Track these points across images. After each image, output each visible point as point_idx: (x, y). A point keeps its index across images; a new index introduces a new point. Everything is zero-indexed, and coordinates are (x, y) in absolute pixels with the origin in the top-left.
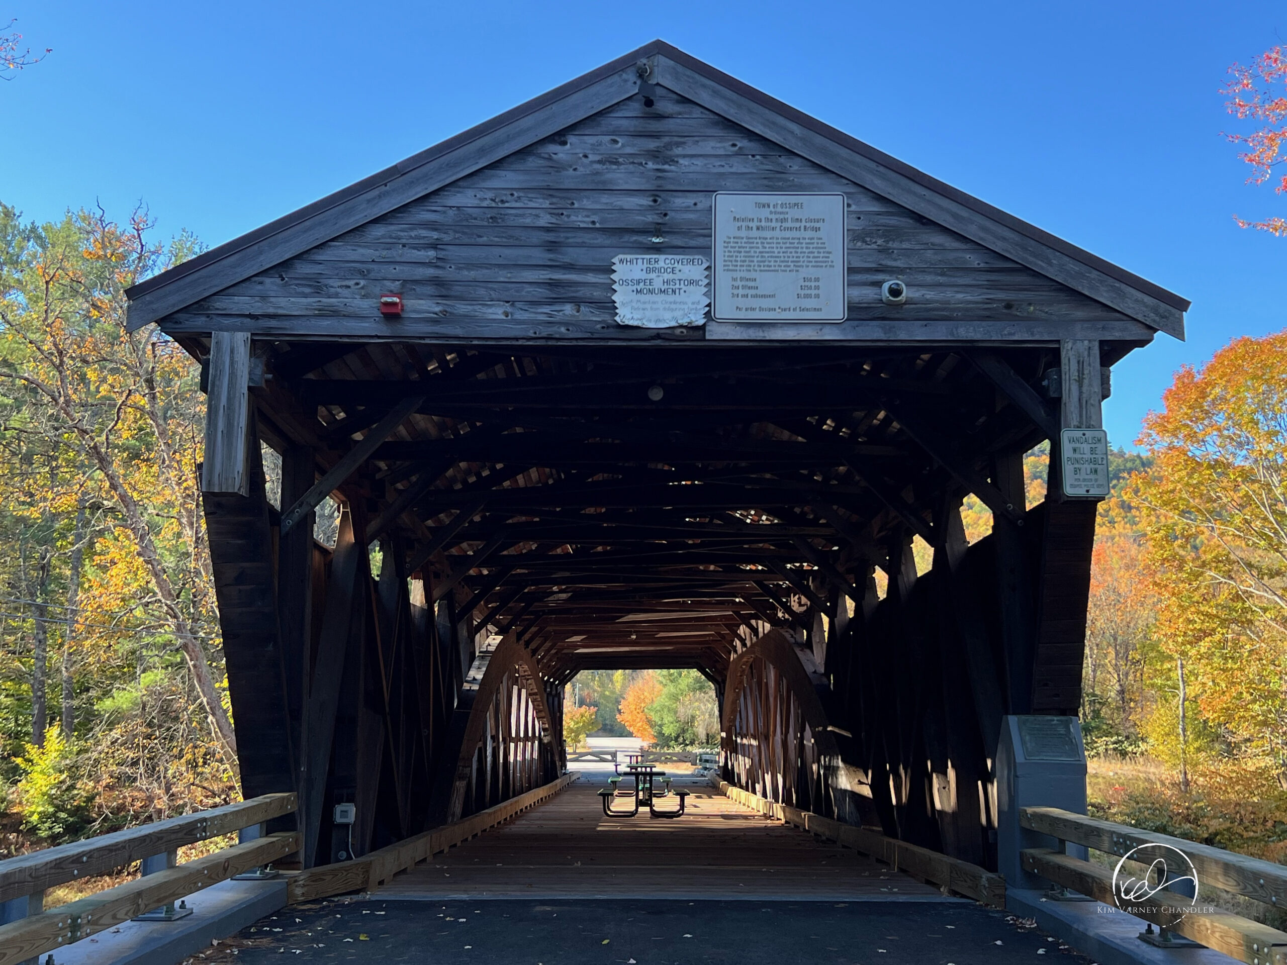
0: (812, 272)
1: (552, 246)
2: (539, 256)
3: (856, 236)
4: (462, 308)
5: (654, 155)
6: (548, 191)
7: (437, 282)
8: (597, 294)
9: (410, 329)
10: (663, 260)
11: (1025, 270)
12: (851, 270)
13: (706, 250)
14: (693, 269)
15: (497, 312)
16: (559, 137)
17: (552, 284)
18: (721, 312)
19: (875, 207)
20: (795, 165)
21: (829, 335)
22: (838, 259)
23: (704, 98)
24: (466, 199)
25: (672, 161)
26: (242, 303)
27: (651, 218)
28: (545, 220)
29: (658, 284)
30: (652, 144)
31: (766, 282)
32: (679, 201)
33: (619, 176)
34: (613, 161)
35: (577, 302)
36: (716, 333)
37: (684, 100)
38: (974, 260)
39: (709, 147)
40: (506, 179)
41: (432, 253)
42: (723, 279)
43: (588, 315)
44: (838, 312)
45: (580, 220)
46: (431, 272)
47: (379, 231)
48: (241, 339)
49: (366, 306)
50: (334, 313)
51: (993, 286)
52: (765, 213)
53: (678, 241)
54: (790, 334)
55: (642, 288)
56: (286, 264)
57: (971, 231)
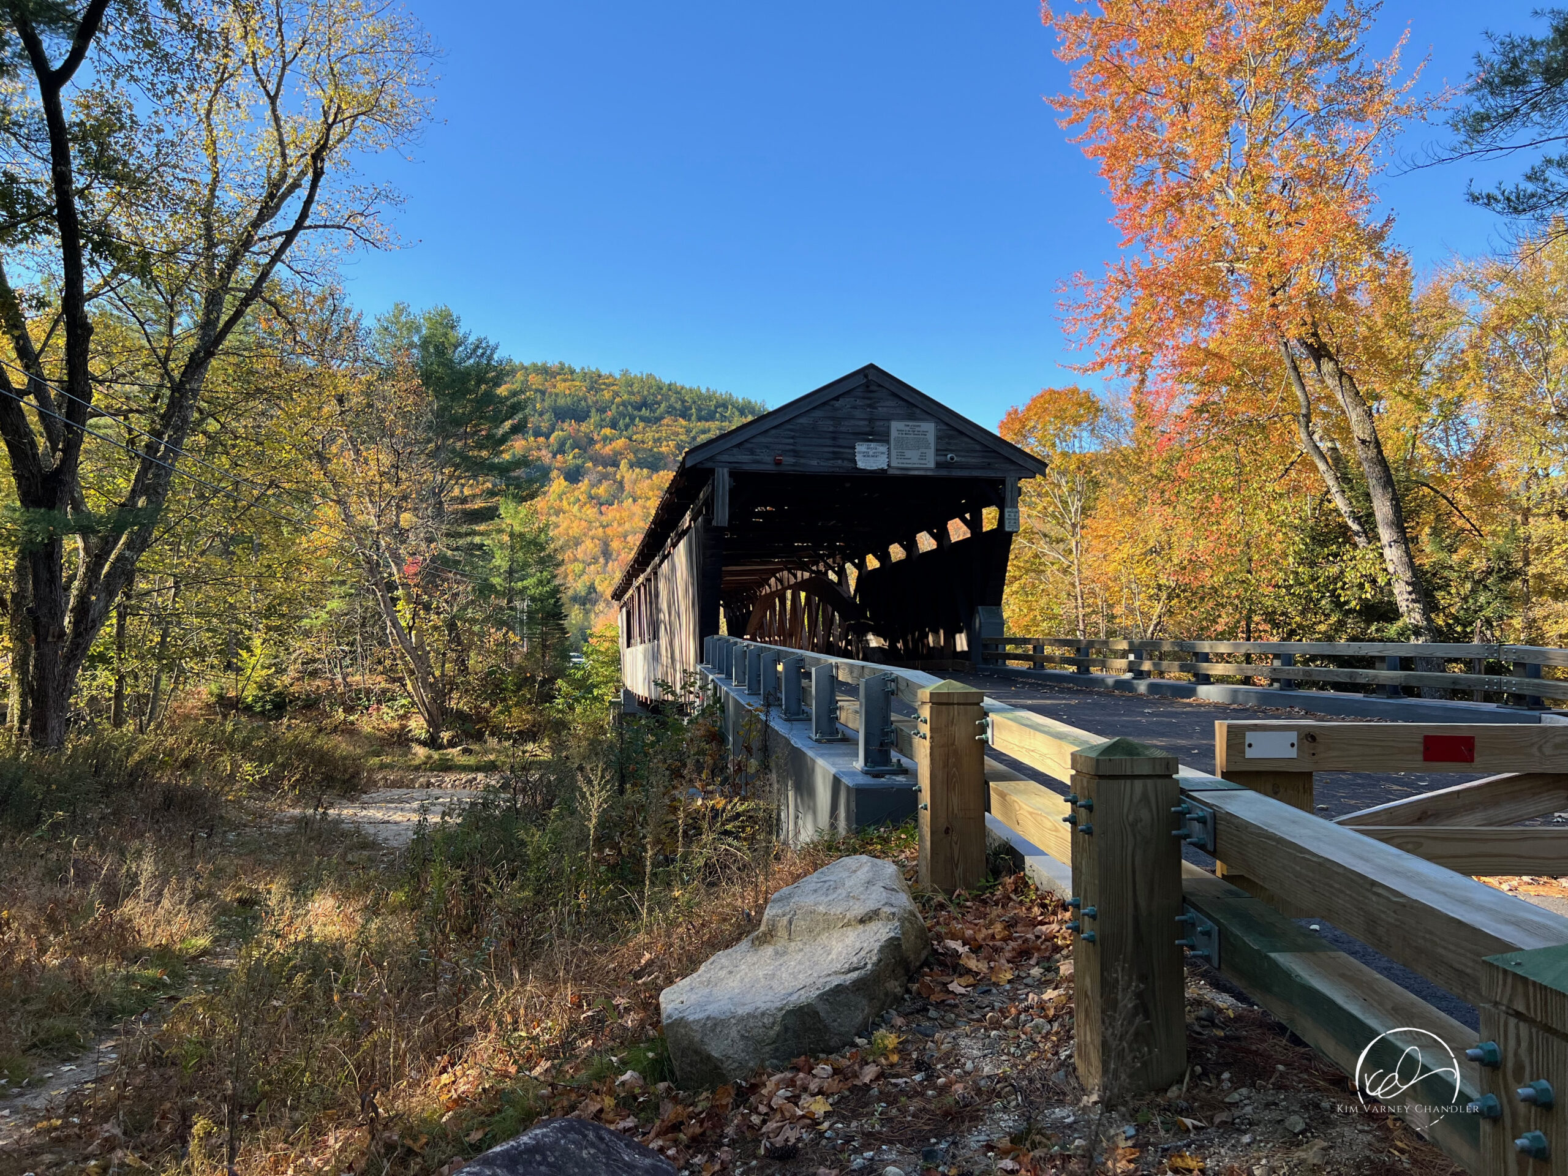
0: (924, 451)
1: (834, 439)
2: (829, 442)
3: (938, 438)
4: (802, 461)
5: (869, 406)
6: (833, 418)
7: (794, 451)
8: (850, 456)
9: (782, 468)
10: (873, 445)
11: (995, 451)
12: (937, 450)
13: (887, 442)
14: (883, 448)
15: (815, 463)
16: (837, 398)
17: (834, 453)
18: (892, 465)
19: (945, 427)
20: (918, 411)
21: (929, 473)
22: (932, 446)
23: (887, 385)
24: (801, 420)
25: (876, 408)
26: (725, 458)
27: (868, 429)
28: (831, 429)
29: (871, 453)
30: (869, 402)
31: (908, 454)
32: (878, 423)
33: (858, 413)
34: (854, 407)
35: (843, 459)
36: (891, 472)
37: (880, 386)
38: (978, 447)
39: (888, 403)
40: (818, 413)
41: (792, 441)
42: (894, 452)
43: (846, 464)
44: (932, 465)
45: (843, 429)
46: (792, 447)
47: (773, 432)
48: (726, 470)
49: (769, 459)
50: (758, 462)
51: (984, 457)
52: (908, 428)
53: (878, 438)
54: (916, 473)
55: (866, 455)
56: (741, 444)
57: (978, 438)
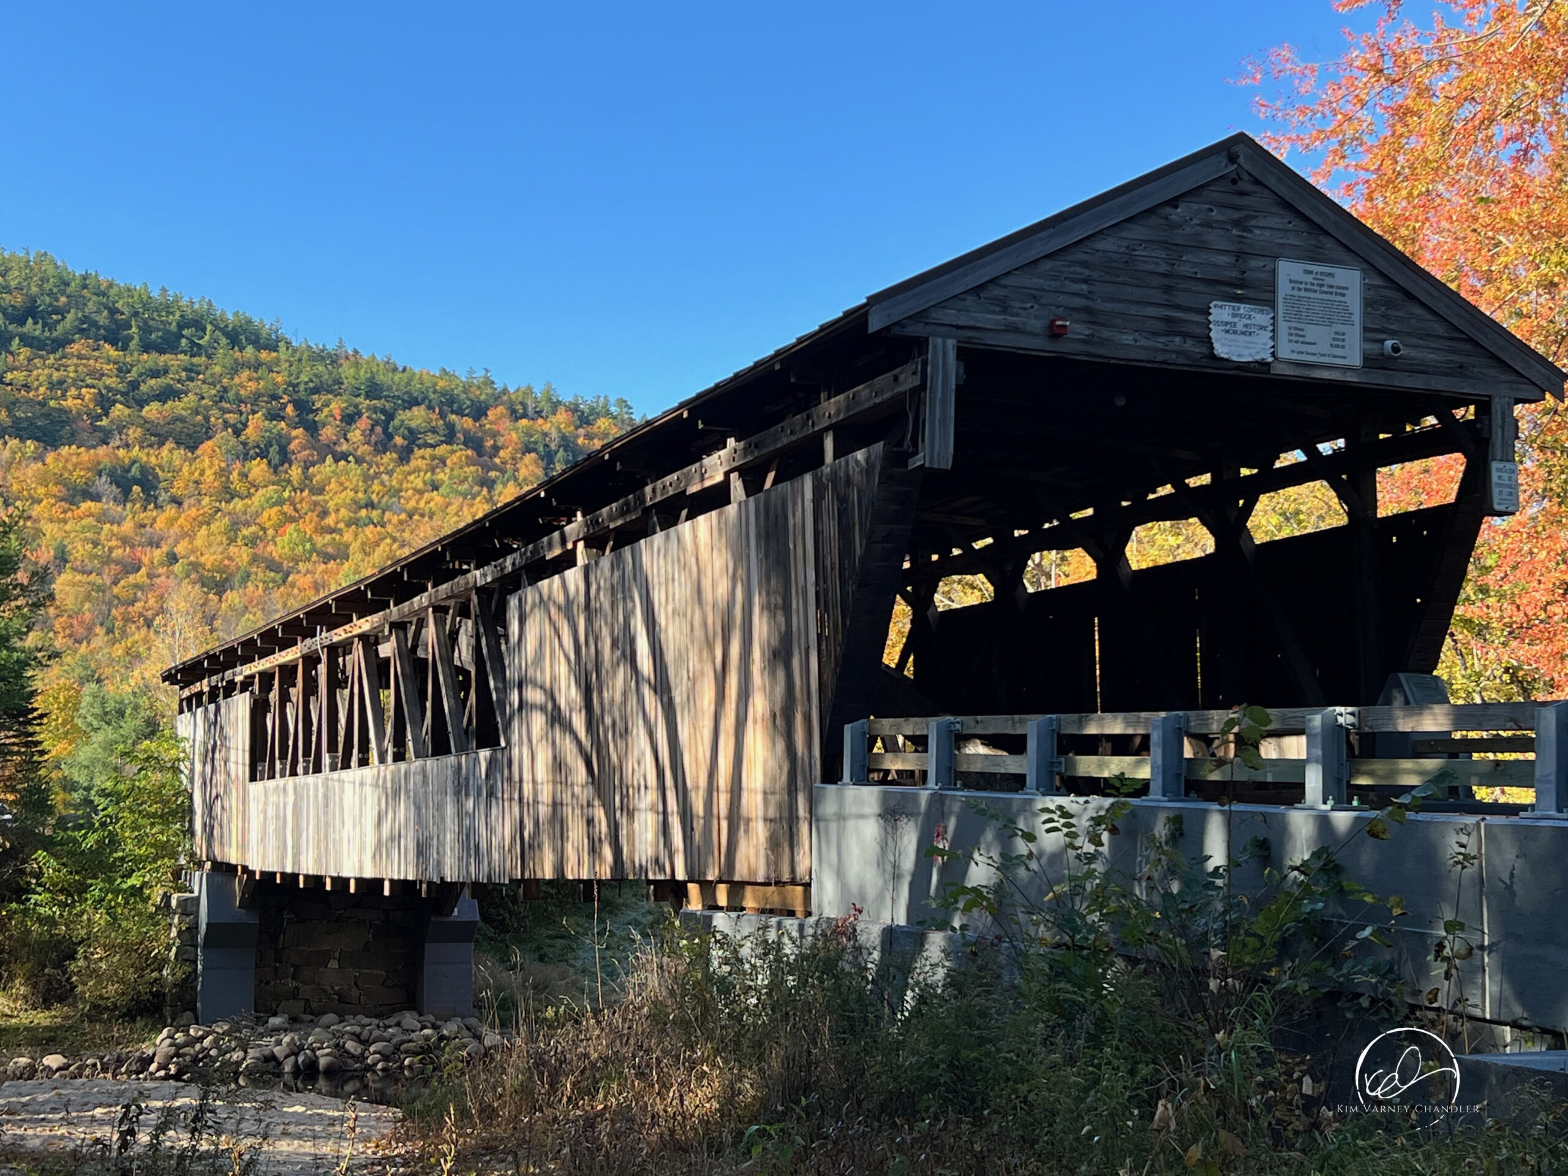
0: (1340, 328)
1: (1168, 289)
2: (1159, 296)
3: (1368, 304)
4: (1105, 333)
5: (1237, 224)
6: (1165, 245)
7: (1088, 311)
8: (1198, 331)
9: (1063, 347)
10: (1243, 309)
11: (1470, 340)
12: (1366, 329)
13: (1272, 304)
14: (1262, 318)
15: (1127, 339)
16: (1173, 203)
17: (1167, 320)
18: (1281, 354)
19: (1379, 282)
20: (1329, 243)
21: (1351, 378)
22: (1357, 318)
23: (1271, 181)
24: (1101, 245)
25: (1248, 230)
26: (950, 315)
27: (1235, 274)
28: (1163, 268)
29: (1240, 327)
30: (1236, 215)
31: (1312, 332)
32: (1255, 263)
33: (1214, 238)
34: (1208, 225)
35: (1185, 335)
36: (1279, 369)
37: (1257, 182)
38: (1440, 329)
39: (1274, 221)
40: (1137, 232)
41: (1084, 287)
42: (1283, 327)
43: (1189, 345)
44: (1356, 361)
45: (1185, 269)
46: (1083, 302)
47: (1048, 265)
48: (951, 343)
49: (1037, 325)
50: (1016, 330)
51: (1452, 351)
52: (1309, 278)
53: (1252, 294)
54: (1326, 375)
55: (1230, 329)
56: (982, 287)
57: (1440, 308)
